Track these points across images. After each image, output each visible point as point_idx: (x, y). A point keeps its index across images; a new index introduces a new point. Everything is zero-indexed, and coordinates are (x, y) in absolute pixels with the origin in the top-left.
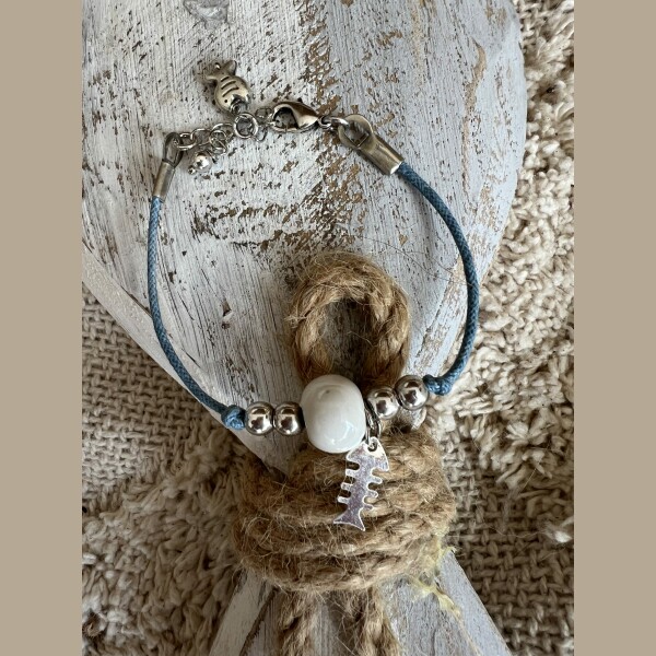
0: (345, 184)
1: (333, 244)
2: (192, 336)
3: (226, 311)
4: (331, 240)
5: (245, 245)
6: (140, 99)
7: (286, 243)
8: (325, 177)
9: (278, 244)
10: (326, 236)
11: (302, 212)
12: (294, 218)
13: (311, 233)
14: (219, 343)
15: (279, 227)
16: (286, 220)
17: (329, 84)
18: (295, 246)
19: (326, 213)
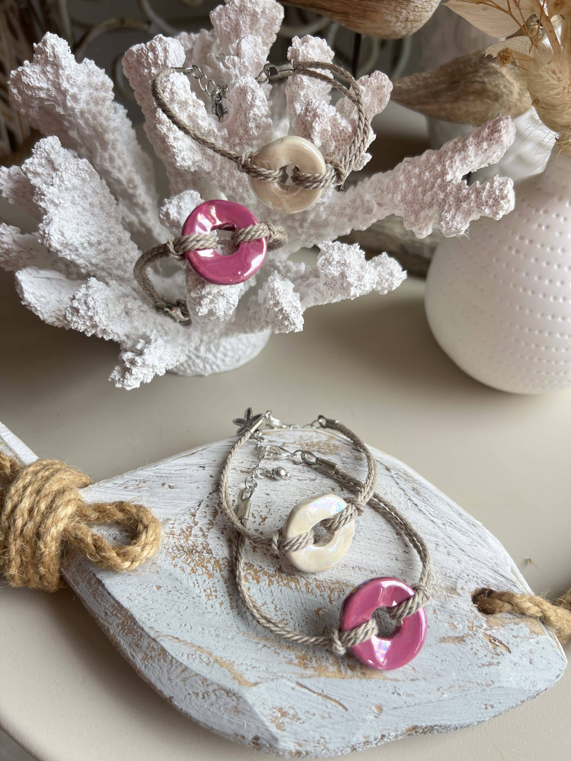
0: (206, 567)
1: (175, 548)
2: (167, 468)
3: (170, 487)
4: (177, 549)
5: (199, 506)
6: (309, 480)
7: (188, 525)
8: (215, 558)
9: (190, 521)
10: (181, 546)
11: (201, 540)
12: (200, 534)
13: (187, 540)
14: (157, 479)
15: (199, 525)
16: (201, 530)
17: (270, 581)
18: (185, 530)
19: (194, 551)
